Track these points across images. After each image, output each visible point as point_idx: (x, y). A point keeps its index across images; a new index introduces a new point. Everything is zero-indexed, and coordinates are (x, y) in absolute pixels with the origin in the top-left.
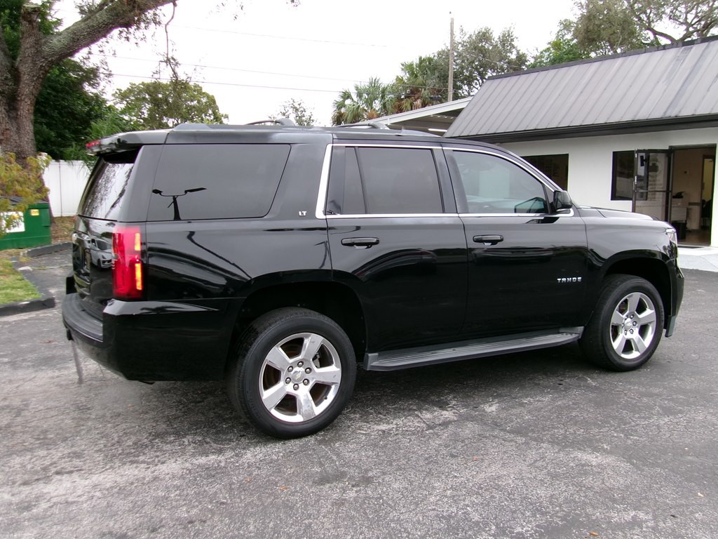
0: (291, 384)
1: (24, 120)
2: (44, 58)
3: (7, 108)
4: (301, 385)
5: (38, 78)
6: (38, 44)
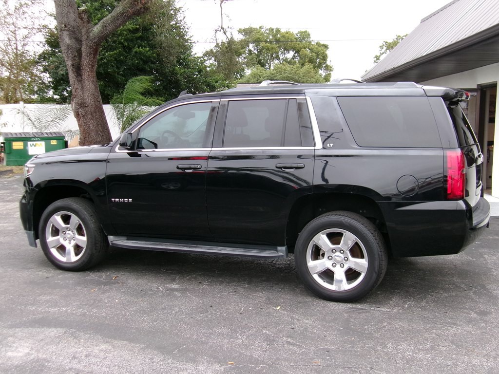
1: (86, 82)
2: (91, 41)
3: (76, 74)
5: (90, 54)
6: (88, 32)
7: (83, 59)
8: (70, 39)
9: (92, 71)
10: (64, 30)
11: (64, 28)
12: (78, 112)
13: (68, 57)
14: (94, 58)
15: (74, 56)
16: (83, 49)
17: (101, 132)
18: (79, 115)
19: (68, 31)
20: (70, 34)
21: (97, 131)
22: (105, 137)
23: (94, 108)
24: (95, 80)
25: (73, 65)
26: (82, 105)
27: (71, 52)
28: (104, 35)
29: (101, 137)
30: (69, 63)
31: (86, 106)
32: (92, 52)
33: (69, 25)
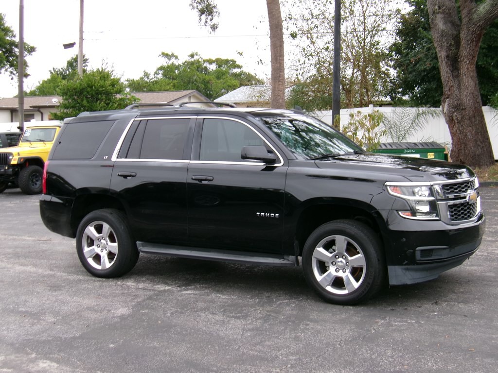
0: (100, 249)
2: (474, 24)
3: (451, 68)
4: (104, 250)
5: (472, 41)
6: (470, 13)
7: (461, 49)
8: (445, 23)
9: (472, 64)
10: (438, 13)
11: (438, 11)
12: (452, 116)
13: (442, 47)
14: (476, 46)
15: (450, 45)
16: (462, 35)
17: (481, 142)
18: (453, 120)
19: (443, 13)
20: (445, 17)
21: (476, 141)
22: (485, 149)
23: (473, 111)
24: (475, 75)
25: (447, 57)
26: (458, 107)
27: (446, 40)
28: (492, 16)
29: (481, 149)
30: (442, 54)
31: (463, 109)
32: (474, 39)
33: (443, 6)
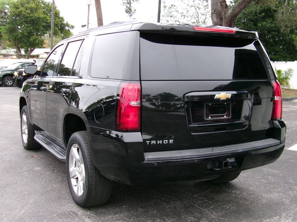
2: (226, 19)
6: (225, 14)
10: (214, 13)
19: (216, 14)
20: (217, 16)
33: (217, 10)
